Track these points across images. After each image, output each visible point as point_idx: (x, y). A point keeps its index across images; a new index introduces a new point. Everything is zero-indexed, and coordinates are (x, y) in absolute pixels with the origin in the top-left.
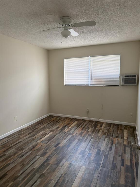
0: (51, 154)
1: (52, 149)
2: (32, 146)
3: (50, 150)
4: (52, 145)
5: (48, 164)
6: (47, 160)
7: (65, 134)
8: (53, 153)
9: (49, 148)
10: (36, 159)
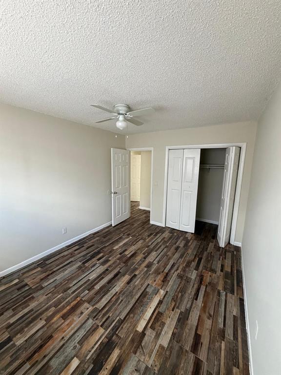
0: (141, 264)
1: (141, 272)
2: (169, 281)
3: (143, 270)
4: (139, 280)
5: (144, 254)
6: (145, 258)
7: (109, 317)
8: (138, 266)
9: (144, 273)
10: (157, 259)
